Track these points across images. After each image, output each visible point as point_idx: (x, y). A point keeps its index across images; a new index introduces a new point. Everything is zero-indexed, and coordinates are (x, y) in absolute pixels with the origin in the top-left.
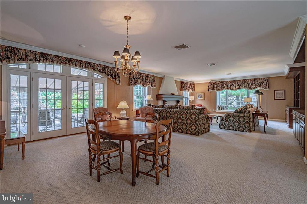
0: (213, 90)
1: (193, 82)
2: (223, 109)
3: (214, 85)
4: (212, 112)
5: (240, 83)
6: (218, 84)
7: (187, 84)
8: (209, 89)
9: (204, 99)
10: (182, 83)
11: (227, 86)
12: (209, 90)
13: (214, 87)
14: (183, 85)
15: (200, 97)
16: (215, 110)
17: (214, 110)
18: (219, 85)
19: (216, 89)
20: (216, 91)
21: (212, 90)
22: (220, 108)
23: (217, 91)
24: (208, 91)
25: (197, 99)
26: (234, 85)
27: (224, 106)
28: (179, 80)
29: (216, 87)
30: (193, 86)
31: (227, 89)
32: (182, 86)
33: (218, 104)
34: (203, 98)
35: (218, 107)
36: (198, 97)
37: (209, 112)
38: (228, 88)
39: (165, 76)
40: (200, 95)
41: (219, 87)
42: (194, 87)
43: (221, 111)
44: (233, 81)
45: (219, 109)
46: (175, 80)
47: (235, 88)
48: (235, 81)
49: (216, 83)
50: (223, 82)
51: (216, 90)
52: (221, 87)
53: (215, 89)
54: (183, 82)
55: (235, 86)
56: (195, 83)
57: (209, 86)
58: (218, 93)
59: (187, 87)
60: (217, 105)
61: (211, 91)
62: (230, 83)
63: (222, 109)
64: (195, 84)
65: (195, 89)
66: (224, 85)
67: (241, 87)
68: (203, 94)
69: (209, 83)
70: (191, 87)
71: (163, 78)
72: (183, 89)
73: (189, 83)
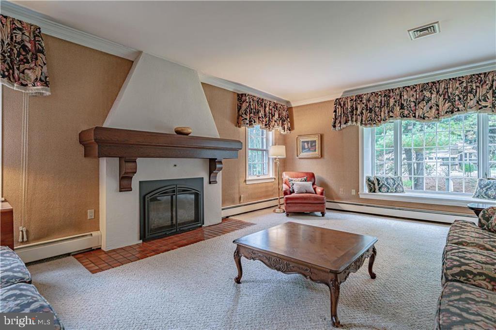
0: (350, 123)
1: (288, 102)
2: (386, 189)
3: (352, 107)
4: (346, 199)
5: (455, 90)
6: (369, 100)
7: (260, 102)
8: (336, 119)
9: (322, 156)
10: (240, 97)
11: (402, 107)
12: (338, 125)
13: (352, 112)
14: (244, 106)
15: (309, 150)
16: (357, 191)
17: (353, 192)
18: (370, 105)
19: (359, 118)
20: (360, 127)
21: (346, 122)
22: (374, 185)
23: (366, 125)
24: (334, 126)
25: (300, 156)
26: (430, 100)
27: (387, 179)
28: (231, 88)
29: (362, 113)
30: (284, 113)
31: (403, 116)
32: (240, 108)
33: (368, 171)
34: (317, 153)
35: (369, 180)
36: (303, 148)
37: (339, 198)
38: (406, 112)
39: (140, 53)
40: (308, 142)
41: (371, 111)
42: (290, 116)
43: (378, 196)
44: (424, 87)
45: (372, 190)
46: (201, 83)
47: (434, 110)
48: (434, 83)
49: (360, 97)
50: (388, 94)
51: (359, 123)
52: (377, 109)
53: (356, 121)
54: (242, 95)
55: (433, 101)
56: (293, 105)
57: (335, 111)
58: (366, 131)
59: (261, 114)
60: (365, 175)
61: (343, 126)
62: (412, 93)
63: (382, 189)
64: (294, 110)
65: (292, 123)
66: (388, 104)
67: (461, 107)
68: (317, 139)
69: (338, 102)
70: (277, 116)
71: (131, 61)
72: (243, 120)
73: (269, 103)
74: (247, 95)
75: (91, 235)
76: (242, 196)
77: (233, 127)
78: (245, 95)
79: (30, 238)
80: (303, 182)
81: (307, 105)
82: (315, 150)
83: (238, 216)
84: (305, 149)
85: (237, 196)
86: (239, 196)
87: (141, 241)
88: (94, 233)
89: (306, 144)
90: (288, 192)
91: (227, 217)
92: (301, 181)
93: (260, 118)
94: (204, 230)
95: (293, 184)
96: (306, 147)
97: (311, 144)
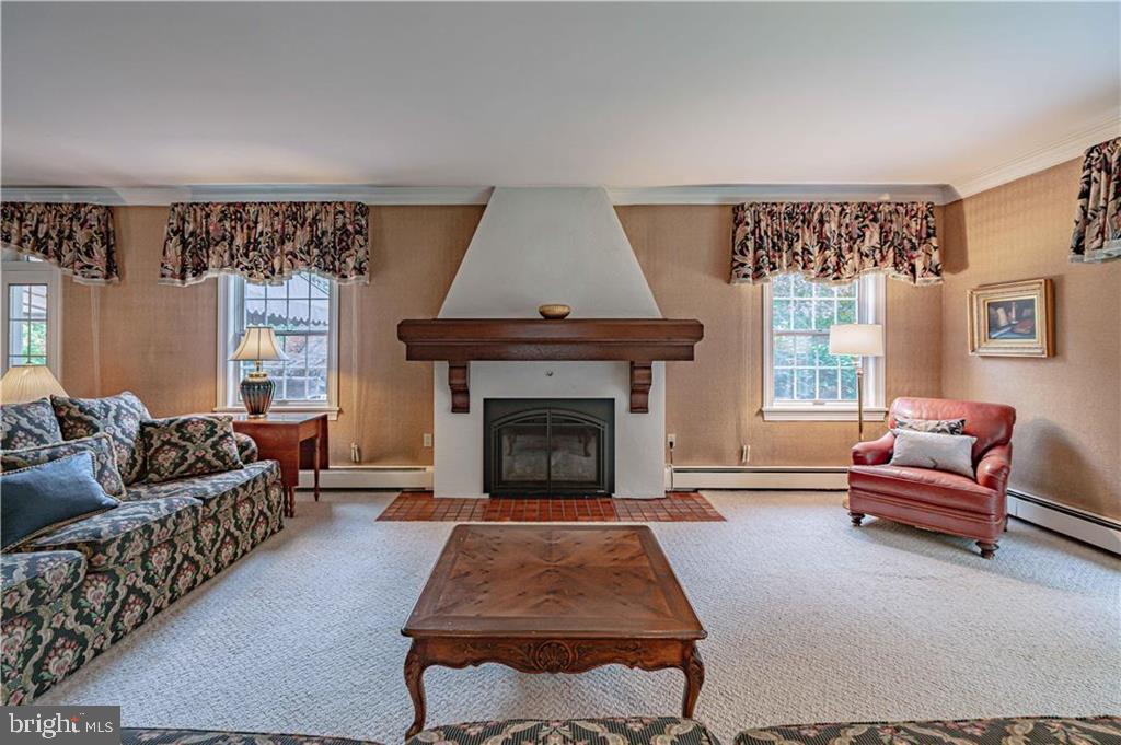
9: (1053, 351)
10: (737, 214)
15: (1013, 331)
25: (981, 351)
28: (711, 199)
34: (1037, 344)
36: (993, 326)
40: (1007, 306)
46: (615, 207)
68: (1037, 296)
71: (480, 206)
72: (737, 267)
73: (838, 209)
74: (746, 206)
75: (424, 469)
76: (748, 448)
77: (720, 285)
78: (743, 206)
79: (363, 459)
80: (941, 435)
81: (1007, 186)
82: (1032, 334)
83: (710, 493)
84: (999, 329)
85: (731, 447)
86: (739, 448)
87: (487, 496)
88: (429, 469)
89: (1001, 311)
90: (869, 457)
91: (696, 490)
92: (933, 431)
93: (798, 254)
94: (616, 502)
95: (896, 437)
96: (1003, 321)
97: (1019, 313)
